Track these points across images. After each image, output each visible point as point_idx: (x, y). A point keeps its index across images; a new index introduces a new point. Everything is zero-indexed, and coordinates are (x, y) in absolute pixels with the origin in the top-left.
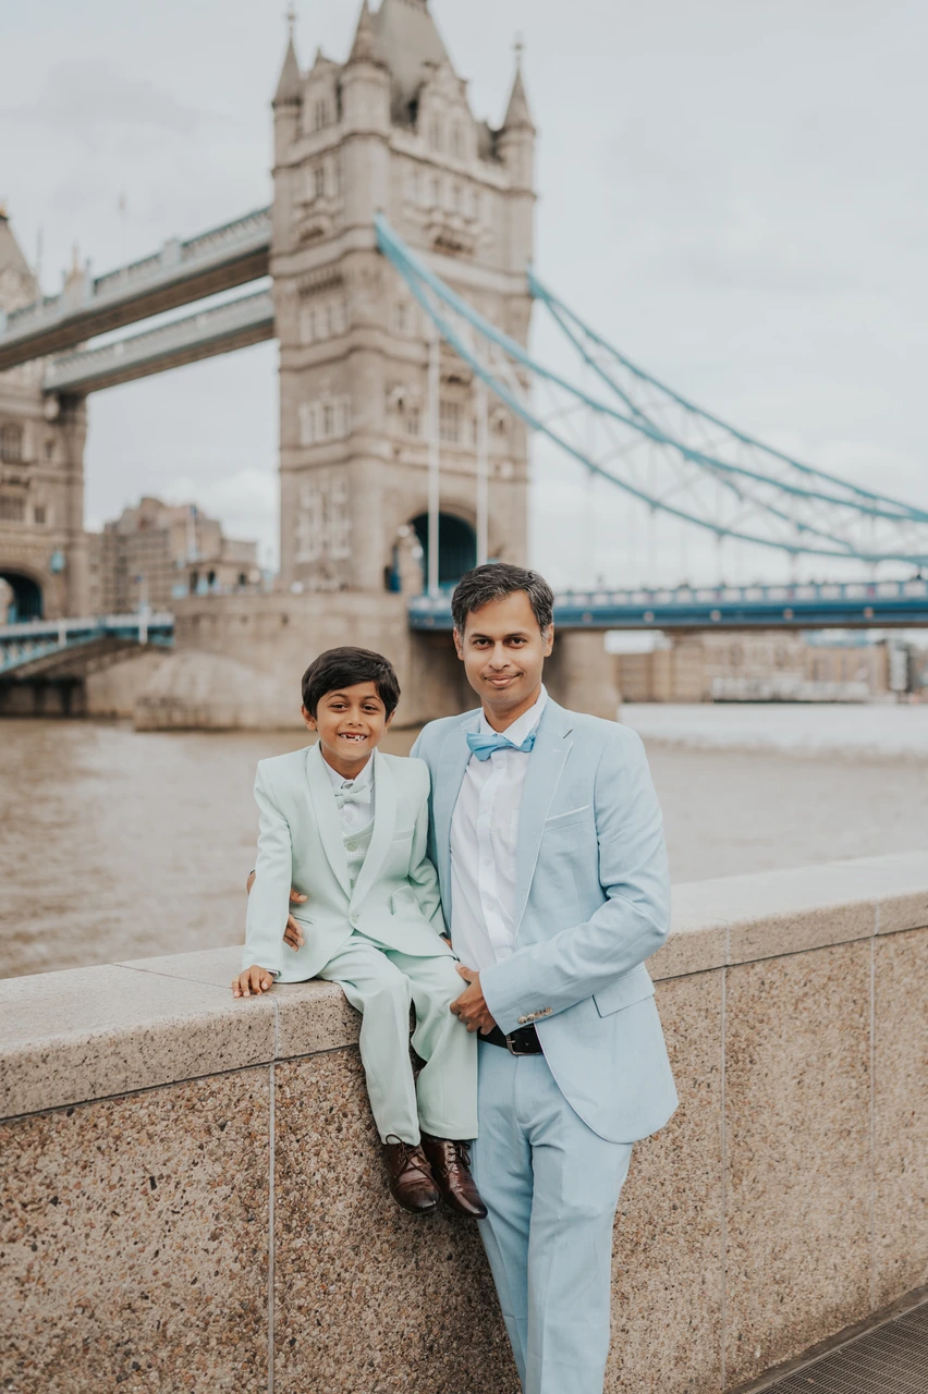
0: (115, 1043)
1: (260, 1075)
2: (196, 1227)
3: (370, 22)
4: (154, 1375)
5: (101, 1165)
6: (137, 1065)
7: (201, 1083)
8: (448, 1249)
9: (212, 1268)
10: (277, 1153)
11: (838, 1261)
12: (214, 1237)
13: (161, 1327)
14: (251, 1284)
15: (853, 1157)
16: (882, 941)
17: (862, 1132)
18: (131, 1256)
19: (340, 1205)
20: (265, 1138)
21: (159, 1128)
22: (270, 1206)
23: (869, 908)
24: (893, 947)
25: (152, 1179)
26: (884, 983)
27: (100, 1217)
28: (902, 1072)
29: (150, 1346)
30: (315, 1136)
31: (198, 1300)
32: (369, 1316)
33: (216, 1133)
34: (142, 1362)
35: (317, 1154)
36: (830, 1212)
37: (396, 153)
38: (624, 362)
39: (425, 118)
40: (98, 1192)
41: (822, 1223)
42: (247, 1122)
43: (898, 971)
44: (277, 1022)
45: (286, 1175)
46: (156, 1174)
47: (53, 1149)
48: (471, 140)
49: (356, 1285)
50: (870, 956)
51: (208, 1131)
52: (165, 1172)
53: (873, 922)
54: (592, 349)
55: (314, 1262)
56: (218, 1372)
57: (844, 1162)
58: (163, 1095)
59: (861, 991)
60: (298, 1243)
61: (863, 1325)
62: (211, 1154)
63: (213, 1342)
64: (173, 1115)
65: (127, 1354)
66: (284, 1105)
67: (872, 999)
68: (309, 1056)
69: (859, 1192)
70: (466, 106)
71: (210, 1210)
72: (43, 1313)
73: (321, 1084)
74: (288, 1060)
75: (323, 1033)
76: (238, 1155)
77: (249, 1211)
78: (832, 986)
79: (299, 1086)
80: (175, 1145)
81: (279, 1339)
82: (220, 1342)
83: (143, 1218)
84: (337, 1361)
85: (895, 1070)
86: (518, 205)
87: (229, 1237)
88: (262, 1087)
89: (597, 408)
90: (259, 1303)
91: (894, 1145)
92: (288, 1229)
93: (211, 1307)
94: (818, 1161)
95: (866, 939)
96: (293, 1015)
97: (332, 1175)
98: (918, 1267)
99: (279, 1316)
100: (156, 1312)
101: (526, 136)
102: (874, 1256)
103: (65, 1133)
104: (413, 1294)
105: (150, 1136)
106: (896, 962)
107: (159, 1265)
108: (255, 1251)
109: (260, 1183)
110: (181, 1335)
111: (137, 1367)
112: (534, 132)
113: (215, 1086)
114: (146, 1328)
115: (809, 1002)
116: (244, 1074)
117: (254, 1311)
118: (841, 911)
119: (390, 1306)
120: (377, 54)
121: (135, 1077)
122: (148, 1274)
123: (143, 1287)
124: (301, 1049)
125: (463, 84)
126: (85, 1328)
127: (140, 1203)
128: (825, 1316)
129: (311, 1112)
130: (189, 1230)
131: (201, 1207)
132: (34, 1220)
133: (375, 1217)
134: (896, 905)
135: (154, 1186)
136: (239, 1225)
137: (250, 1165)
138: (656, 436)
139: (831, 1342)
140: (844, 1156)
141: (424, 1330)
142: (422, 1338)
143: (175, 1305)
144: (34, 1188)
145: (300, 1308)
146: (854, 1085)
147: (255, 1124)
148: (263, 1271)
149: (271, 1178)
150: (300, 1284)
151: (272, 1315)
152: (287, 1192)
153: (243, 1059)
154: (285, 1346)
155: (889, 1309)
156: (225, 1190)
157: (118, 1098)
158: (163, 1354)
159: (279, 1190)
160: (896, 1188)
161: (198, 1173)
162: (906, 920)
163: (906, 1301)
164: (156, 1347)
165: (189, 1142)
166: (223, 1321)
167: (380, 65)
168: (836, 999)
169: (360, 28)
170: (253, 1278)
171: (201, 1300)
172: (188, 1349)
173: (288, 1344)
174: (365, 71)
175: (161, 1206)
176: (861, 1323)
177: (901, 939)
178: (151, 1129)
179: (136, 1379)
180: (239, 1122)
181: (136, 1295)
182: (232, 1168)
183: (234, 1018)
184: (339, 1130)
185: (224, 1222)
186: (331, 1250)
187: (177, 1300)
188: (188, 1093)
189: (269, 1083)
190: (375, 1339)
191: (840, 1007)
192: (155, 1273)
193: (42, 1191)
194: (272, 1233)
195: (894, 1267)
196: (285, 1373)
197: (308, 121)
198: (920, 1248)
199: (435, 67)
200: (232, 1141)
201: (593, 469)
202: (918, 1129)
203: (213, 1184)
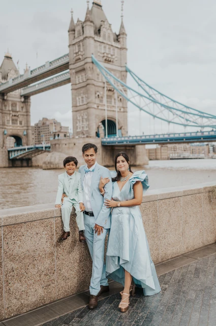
0: (31, 214)
1: (52, 219)
2: (44, 240)
3: (89, 12)
4: (38, 261)
5: (30, 231)
6: (34, 217)
7: (44, 220)
8: (83, 246)
9: (46, 246)
13: (39, 254)
15: (155, 236)
16: (159, 201)
17: (157, 232)
18: (34, 244)
20: (54, 228)
21: (38, 226)
23: (157, 195)
24: (162, 202)
26: (160, 208)
27: (30, 238)
29: (37, 257)
30: (61, 228)
34: (36, 259)
37: (96, 41)
38: (147, 85)
39: (102, 33)
40: (29, 235)
43: (163, 206)
44: (55, 211)
47: (23, 228)
48: (112, 37)
49: (68, 250)
50: (157, 203)
51: (45, 227)
52: (39, 232)
53: (158, 198)
54: (140, 83)
56: (48, 261)
57: (153, 237)
58: (38, 221)
59: (156, 209)
62: (46, 230)
64: (40, 224)
65: (34, 258)
66: (56, 224)
67: (158, 210)
69: (156, 242)
70: (111, 30)
71: (46, 238)
72: (22, 251)
74: (57, 217)
76: (50, 230)
77: (52, 239)
78: (150, 208)
79: (58, 221)
80: (40, 229)
81: (57, 258)
82: (48, 257)
83: (36, 239)
84: (66, 261)
85: (163, 222)
86: (122, 51)
87: (49, 242)
89: (141, 95)
90: (53, 252)
91: (163, 235)
95: (156, 200)
100: (38, 252)
101: (125, 36)
102: (160, 253)
103: (25, 226)
104: (77, 252)
105: (36, 227)
106: (162, 204)
108: (52, 244)
109: (53, 235)
110: (42, 256)
112: (126, 35)
113: (46, 220)
114: (37, 254)
115: (146, 211)
116: (50, 219)
118: (152, 196)
120: (91, 20)
121: (34, 219)
122: (37, 246)
124: (59, 216)
125: (110, 25)
126: (28, 254)
127: (35, 237)
129: (60, 225)
131: (44, 238)
132: (20, 238)
133: (71, 241)
134: (162, 195)
135: (37, 234)
137: (51, 232)
138: (155, 101)
141: (79, 258)
143: (41, 251)
144: (20, 233)
145: (60, 253)
146: (155, 224)
147: (52, 226)
149: (55, 234)
150: (60, 250)
151: (55, 254)
152: (57, 236)
153: (50, 217)
156: (48, 235)
157: (32, 221)
158: (39, 258)
160: (164, 242)
161: (44, 233)
162: (164, 197)
163: (166, 260)
165: (42, 228)
166: (48, 254)
167: (92, 22)
168: (151, 210)
169: (87, 14)
170: (52, 248)
171: (45, 251)
172: (43, 258)
174: (88, 23)
175: (39, 237)
177: (163, 200)
180: (49, 226)
181: (35, 249)
182: (49, 232)
183: (48, 211)
185: (48, 240)
186: (64, 245)
188: (42, 221)
189: (54, 220)
190: (72, 259)
193: (21, 234)
194: (55, 242)
195: (164, 255)
196: (57, 262)
197: (76, 35)
198: (169, 252)
199: (104, 22)
200: (48, 228)
201: (141, 109)
202: (168, 232)
203: (46, 234)
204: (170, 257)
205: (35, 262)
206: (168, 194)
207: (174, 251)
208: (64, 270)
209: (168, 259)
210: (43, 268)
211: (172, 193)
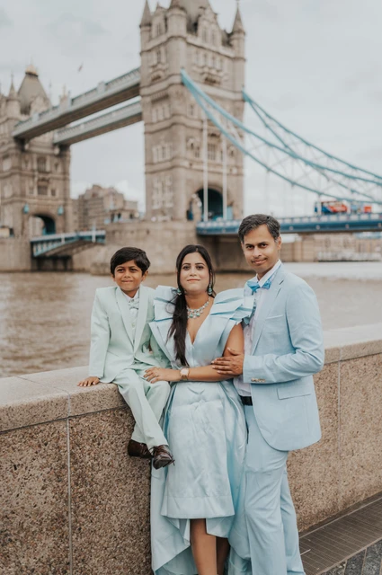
1: (62, 424)
2: (37, 485)
4: (18, 543)
6: (5, 421)
7: (36, 427)
9: (43, 501)
10: (71, 454)
11: (324, 491)
12: (43, 488)
13: (21, 525)
14: (61, 506)
15: (330, 450)
16: (343, 363)
17: (335, 440)
18: (7, 497)
19: (100, 475)
20: (65, 449)
21: (17, 446)
22: (68, 476)
23: (338, 350)
24: (348, 365)
25: (15, 466)
26: (344, 380)
28: (352, 416)
29: (16, 532)
30: (88, 447)
31: (38, 514)
32: (114, 518)
33: (43, 447)
34: (13, 538)
35: (89, 454)
36: (320, 472)
37: (189, 44)
38: (281, 126)
39: (200, 30)
41: (316, 477)
42: (57, 442)
43: (350, 375)
44: (69, 401)
45: (76, 463)
46: (17, 464)
48: (219, 38)
49: (108, 506)
50: (337, 369)
51: (40, 446)
52: (20, 463)
53: (339, 356)
54: (268, 121)
55: (89, 497)
56: (47, 542)
57: (326, 451)
58: (19, 432)
59: (334, 383)
60: (81, 490)
61: (335, 517)
62: (41, 455)
63: (44, 530)
64: (23, 440)
65: (6, 535)
66: (73, 435)
67: (339, 387)
68: (85, 415)
69: (333, 464)
70: (217, 24)
71: (41, 478)
73: (90, 426)
74: (75, 417)
75: (90, 406)
76: (54, 455)
77: (59, 478)
78: (321, 382)
79: (80, 427)
80: (25, 452)
81: (74, 528)
82: (47, 529)
83: (12, 482)
84: (100, 536)
85: (349, 415)
86: (238, 64)
87: (51, 488)
88: (64, 428)
89: (270, 145)
90: (65, 514)
91: (349, 445)
92: (77, 484)
93: (43, 516)
94: (314, 452)
95: (336, 362)
96: (76, 399)
97: (95, 463)
98: (360, 493)
99: (73, 519)
100: (18, 518)
101: (242, 35)
102: (340, 489)
104: (133, 509)
105: (13, 449)
106: (350, 371)
107: (19, 500)
108: (62, 493)
109: (64, 466)
110: (29, 527)
111: (10, 540)
112: (244, 33)
113: (42, 428)
114: (15, 525)
116: (55, 423)
117: (63, 517)
119: (123, 514)
120: (181, 4)
121: (5, 426)
122: (14, 504)
123: (12, 509)
124: (80, 412)
125: (216, 15)
127: (10, 476)
128: (318, 513)
129: (86, 437)
130: (32, 486)
131: (37, 477)
133: (116, 478)
134: (350, 348)
135: (16, 469)
136: (55, 483)
137: (59, 460)
138: (294, 156)
139: (321, 524)
140: (326, 450)
141: (138, 523)
142: (138, 526)
143: (26, 516)
145: (83, 516)
146: (331, 421)
147: (61, 443)
148: (66, 501)
149: (69, 464)
150: (82, 506)
151: (70, 519)
152: (76, 470)
153: (54, 417)
154: (77, 531)
155: (348, 510)
156: (48, 469)
158: (22, 535)
159: (72, 469)
160: (350, 462)
161: (35, 463)
162: (355, 354)
163: (354, 507)
164: (19, 532)
165: (31, 451)
166: (48, 522)
167: (182, 9)
168: (323, 387)
170: (61, 504)
171: (38, 513)
172: (33, 533)
173: (78, 530)
174: (177, 11)
175: (19, 476)
176: (334, 516)
177: (352, 362)
178: (13, 446)
179: (10, 545)
180: (53, 442)
181: (9, 512)
182: (50, 461)
183: (49, 400)
184: (99, 444)
185: (48, 482)
186: (96, 492)
187: (28, 514)
188: (30, 431)
189: (66, 426)
190: (116, 526)
191: (324, 390)
192: (17, 503)
194: (69, 486)
195: (349, 494)
196: (77, 541)
197: (154, 32)
198: (360, 486)
199: (204, 9)
200: (50, 450)
201: (269, 170)
202: (359, 438)
203: (42, 467)
204: (362, 499)
205: (10, 548)
206: (364, 346)
207: (372, 482)
208: (94, 561)
209: (359, 504)
210: (32, 561)
211: (371, 344)
